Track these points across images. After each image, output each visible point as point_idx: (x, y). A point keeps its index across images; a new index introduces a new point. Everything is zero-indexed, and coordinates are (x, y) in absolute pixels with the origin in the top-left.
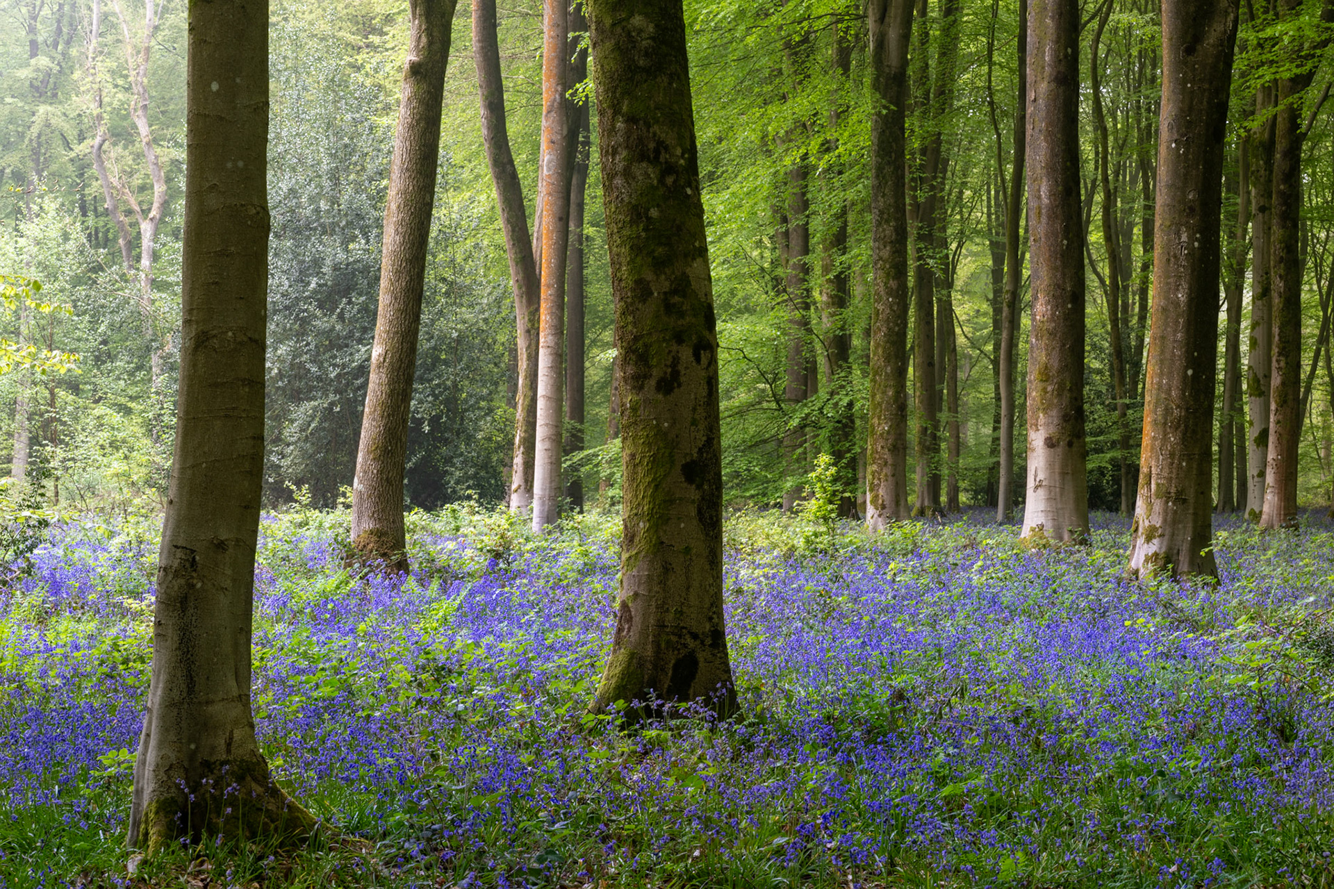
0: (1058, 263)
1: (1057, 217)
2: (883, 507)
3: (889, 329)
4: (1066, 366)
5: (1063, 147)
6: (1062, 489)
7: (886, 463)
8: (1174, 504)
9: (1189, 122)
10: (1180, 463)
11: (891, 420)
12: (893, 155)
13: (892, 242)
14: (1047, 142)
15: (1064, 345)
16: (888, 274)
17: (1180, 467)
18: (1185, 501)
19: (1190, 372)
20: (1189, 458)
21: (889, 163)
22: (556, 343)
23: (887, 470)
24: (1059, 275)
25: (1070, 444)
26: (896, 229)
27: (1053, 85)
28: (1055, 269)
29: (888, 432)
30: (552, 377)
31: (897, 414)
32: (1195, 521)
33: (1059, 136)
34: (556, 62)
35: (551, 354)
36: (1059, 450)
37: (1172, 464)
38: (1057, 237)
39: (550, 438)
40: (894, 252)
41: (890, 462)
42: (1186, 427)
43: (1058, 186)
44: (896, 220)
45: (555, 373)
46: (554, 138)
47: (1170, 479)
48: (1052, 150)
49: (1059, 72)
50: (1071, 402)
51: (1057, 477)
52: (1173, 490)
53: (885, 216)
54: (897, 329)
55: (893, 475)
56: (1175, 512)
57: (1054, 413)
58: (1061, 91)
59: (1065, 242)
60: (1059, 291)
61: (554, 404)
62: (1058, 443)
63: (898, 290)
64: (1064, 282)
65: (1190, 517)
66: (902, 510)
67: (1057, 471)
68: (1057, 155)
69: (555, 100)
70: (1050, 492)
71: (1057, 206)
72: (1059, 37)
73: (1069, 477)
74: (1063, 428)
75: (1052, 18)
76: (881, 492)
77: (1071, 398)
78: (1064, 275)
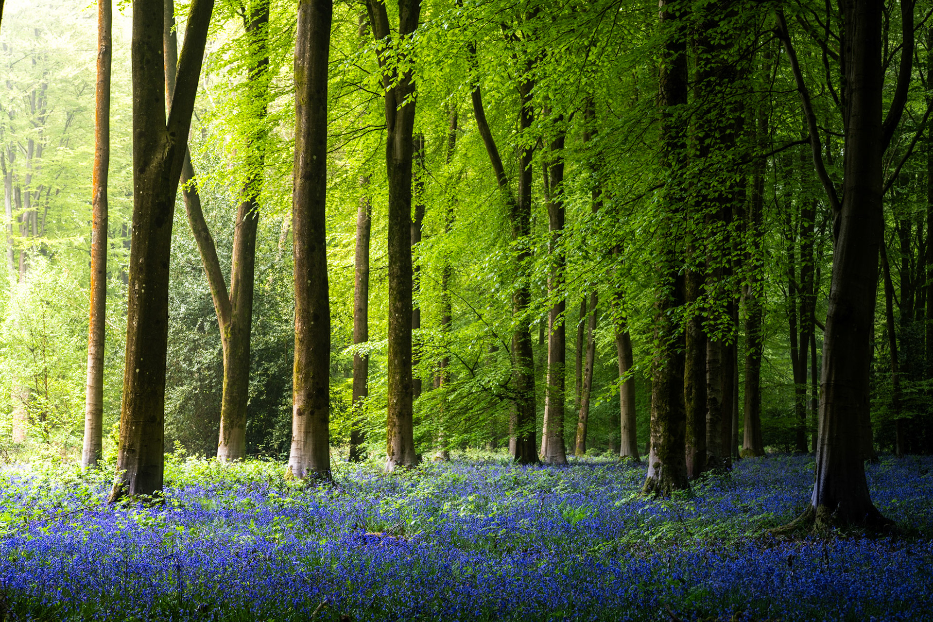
0: (305, 295)
1: (303, 265)
2: (393, 454)
3: (396, 335)
4: (310, 362)
5: (309, 220)
6: (305, 443)
7: (395, 424)
8: (127, 453)
9: (141, 215)
10: (131, 428)
11: (398, 395)
12: (399, 218)
13: (397, 276)
14: (299, 217)
15: (309, 348)
16: (395, 298)
17: (131, 430)
18: (134, 451)
19: (137, 370)
20: (137, 424)
21: (396, 224)
22: (96, 352)
23: (396, 430)
24: (305, 303)
25: (312, 413)
26: (401, 268)
27: (303, 180)
28: (304, 299)
29: (396, 404)
30: (93, 373)
31: (401, 392)
32: (140, 464)
33: (306, 213)
34: (99, 172)
35: (93, 359)
36: (304, 417)
37: (127, 428)
38: (304, 278)
39: (91, 413)
40: (399, 283)
41: (397, 424)
42: (135, 405)
43: (304, 245)
44: (401, 262)
45: (96, 370)
46: (97, 221)
47: (125, 437)
48: (302, 222)
49: (306, 172)
50: (313, 385)
51: (302, 435)
52: (127, 444)
53: (394, 259)
54: (401, 334)
55: (399, 433)
56: (128, 458)
57: (302, 393)
58: (307, 183)
59: (309, 281)
60: (305, 313)
61: (94, 391)
62: (304, 412)
63: (402, 307)
64: (309, 308)
65: (137, 461)
66: (406, 456)
67: (303, 430)
68: (304, 226)
69: (97, 196)
70: (298, 444)
71: (304, 258)
72: (307, 149)
73: (311, 434)
74: (307, 402)
75: (304, 137)
76: (392, 444)
77: (313, 383)
78: (308, 303)
